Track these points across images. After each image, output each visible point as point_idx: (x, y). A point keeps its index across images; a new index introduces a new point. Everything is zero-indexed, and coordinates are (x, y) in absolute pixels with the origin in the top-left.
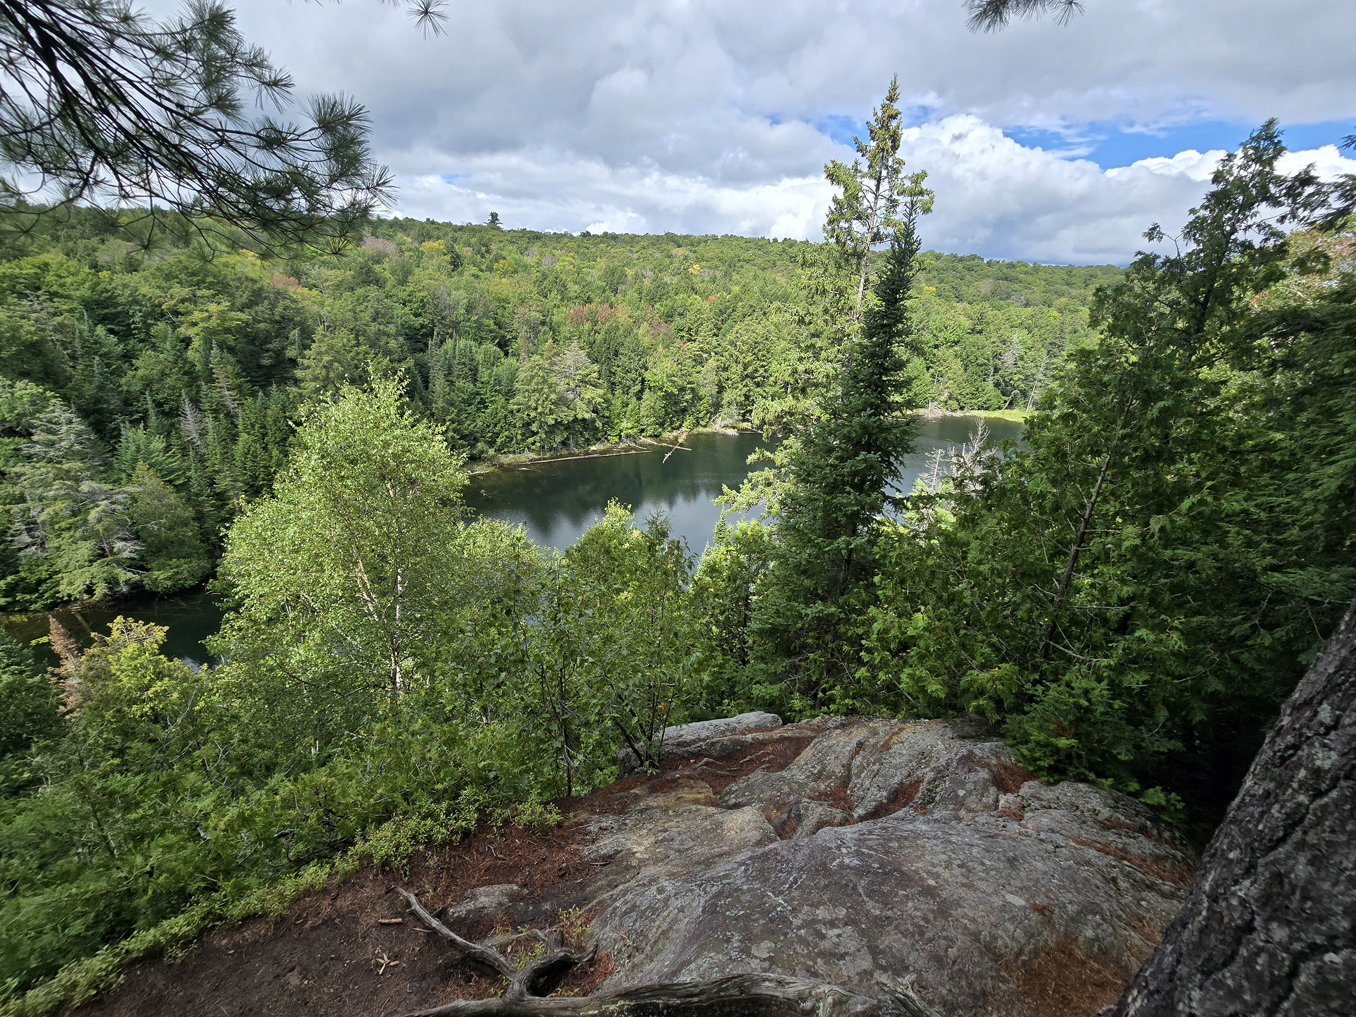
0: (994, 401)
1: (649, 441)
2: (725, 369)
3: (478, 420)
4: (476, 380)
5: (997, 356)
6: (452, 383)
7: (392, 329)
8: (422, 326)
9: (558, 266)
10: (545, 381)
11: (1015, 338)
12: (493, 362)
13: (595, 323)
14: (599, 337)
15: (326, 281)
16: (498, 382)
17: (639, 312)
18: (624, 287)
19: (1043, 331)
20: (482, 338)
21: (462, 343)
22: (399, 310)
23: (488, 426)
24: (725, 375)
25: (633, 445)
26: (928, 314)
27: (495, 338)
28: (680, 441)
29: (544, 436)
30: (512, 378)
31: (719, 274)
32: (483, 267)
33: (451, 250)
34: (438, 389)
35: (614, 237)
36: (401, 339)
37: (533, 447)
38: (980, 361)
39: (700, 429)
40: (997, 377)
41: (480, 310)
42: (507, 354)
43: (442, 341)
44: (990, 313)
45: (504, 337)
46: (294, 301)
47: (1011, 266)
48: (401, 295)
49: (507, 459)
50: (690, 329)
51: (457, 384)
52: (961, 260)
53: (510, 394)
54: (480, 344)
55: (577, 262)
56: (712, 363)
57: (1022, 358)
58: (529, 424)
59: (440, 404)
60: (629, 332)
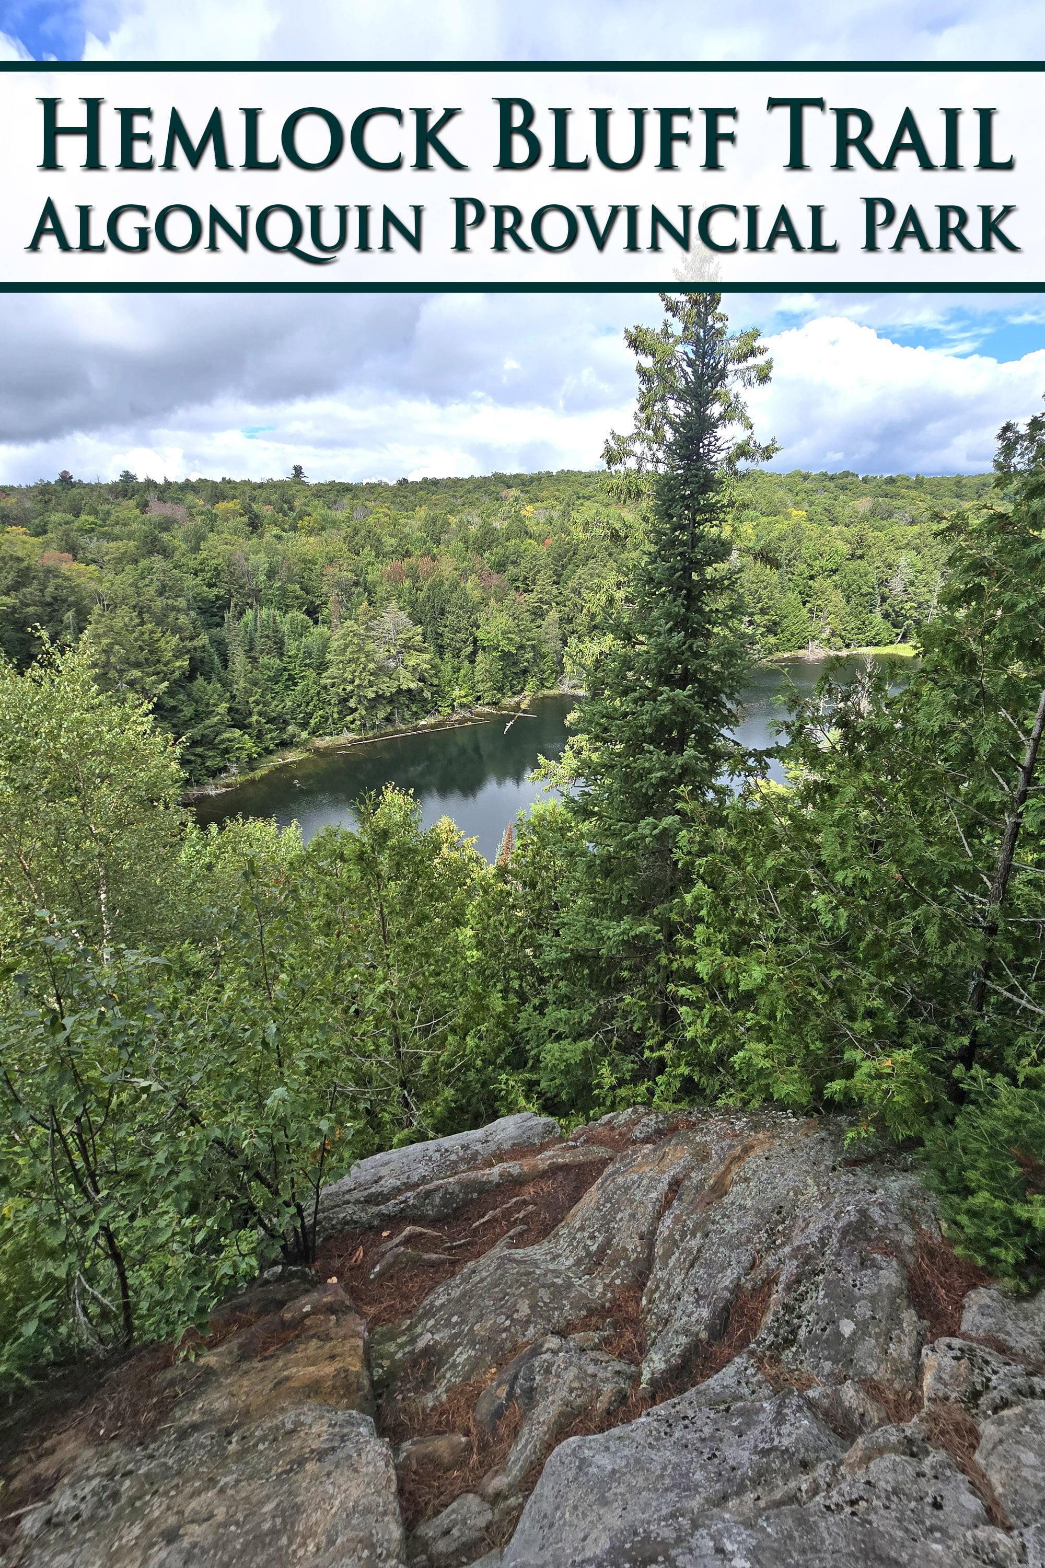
0: (885, 635)
1: (487, 709)
2: (570, 621)
3: (287, 700)
4: (282, 654)
5: (883, 583)
6: (254, 660)
7: (181, 603)
8: (218, 598)
9: (371, 520)
10: (361, 650)
11: (902, 561)
12: (300, 632)
13: (416, 579)
14: (421, 595)
15: (107, 554)
16: (308, 654)
17: (466, 563)
18: (447, 537)
19: (933, 550)
20: (287, 606)
21: (264, 613)
22: (190, 581)
23: (299, 706)
24: (569, 627)
25: (468, 715)
26: (799, 542)
27: (303, 604)
28: (523, 707)
29: (364, 713)
30: (324, 648)
31: (555, 514)
32: (286, 527)
33: (247, 510)
34: (238, 667)
35: (435, 482)
36: (193, 613)
37: (353, 726)
38: (865, 590)
39: (546, 692)
40: (886, 606)
41: (283, 573)
42: (316, 622)
43: (241, 613)
44: (871, 535)
45: (312, 602)
46: (67, 579)
47: (891, 481)
48: (192, 564)
49: (323, 742)
50: (526, 578)
51: (261, 660)
52: (832, 478)
53: (322, 667)
54: (286, 612)
55: (393, 513)
56: (553, 615)
57: (912, 584)
58: (346, 700)
59: (242, 684)
60: (455, 586)
